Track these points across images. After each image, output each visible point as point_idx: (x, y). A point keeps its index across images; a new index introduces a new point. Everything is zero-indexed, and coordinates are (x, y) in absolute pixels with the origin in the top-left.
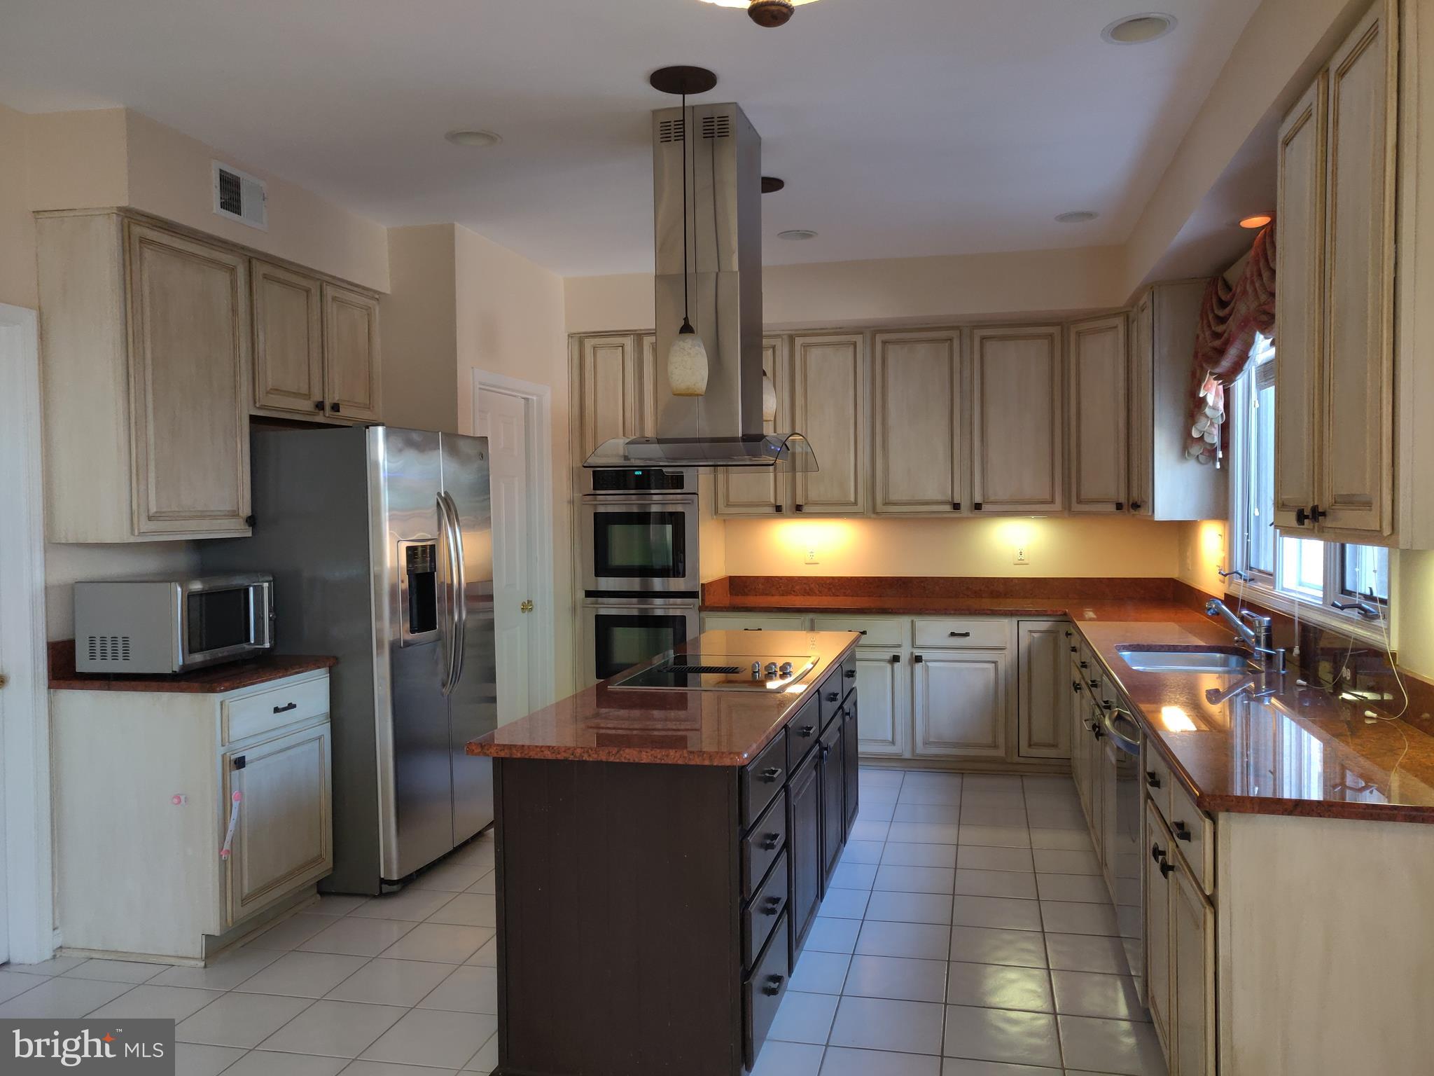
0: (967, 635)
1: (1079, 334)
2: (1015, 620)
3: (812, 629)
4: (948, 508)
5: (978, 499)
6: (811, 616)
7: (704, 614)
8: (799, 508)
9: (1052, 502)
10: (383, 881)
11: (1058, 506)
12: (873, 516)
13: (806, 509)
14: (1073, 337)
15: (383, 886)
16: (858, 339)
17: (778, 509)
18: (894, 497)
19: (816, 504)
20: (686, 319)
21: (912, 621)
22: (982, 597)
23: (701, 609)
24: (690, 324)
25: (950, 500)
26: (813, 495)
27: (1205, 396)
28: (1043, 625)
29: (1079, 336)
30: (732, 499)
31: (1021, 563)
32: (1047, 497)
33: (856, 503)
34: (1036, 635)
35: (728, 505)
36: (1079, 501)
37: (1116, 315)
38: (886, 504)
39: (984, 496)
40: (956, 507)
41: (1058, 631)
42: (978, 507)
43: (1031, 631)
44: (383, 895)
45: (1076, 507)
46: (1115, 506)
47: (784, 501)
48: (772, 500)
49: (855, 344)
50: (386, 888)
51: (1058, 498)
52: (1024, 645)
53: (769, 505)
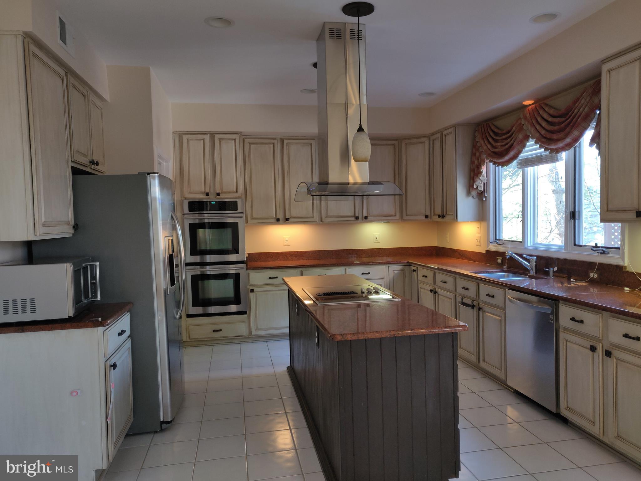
0: (369, 273)
1: (406, 144)
2: (387, 266)
3: (301, 275)
4: (353, 219)
5: (365, 215)
6: (300, 269)
7: (248, 271)
8: (287, 220)
9: (395, 215)
10: (162, 422)
11: (398, 217)
12: (321, 223)
13: (290, 220)
14: (403, 145)
15: (163, 425)
16: (313, 142)
17: (278, 220)
18: (330, 214)
19: (295, 218)
20: (360, 125)
21: (346, 269)
22: (362, 257)
23: (247, 269)
24: (362, 127)
25: (354, 215)
26: (294, 213)
27: (482, 171)
28: (399, 267)
29: (406, 145)
30: (255, 216)
31: (377, 242)
32: (393, 213)
33: (313, 217)
34: (396, 272)
35: (252, 219)
36: (407, 215)
37: (424, 137)
38: (327, 217)
39: (367, 213)
40: (357, 218)
41: (405, 270)
42: (366, 218)
43: (394, 271)
44: (162, 430)
45: (405, 217)
46: (425, 217)
47: (280, 216)
48: (275, 217)
49: (311, 144)
50: (164, 426)
51: (398, 214)
52: (391, 276)
53: (273, 218)
